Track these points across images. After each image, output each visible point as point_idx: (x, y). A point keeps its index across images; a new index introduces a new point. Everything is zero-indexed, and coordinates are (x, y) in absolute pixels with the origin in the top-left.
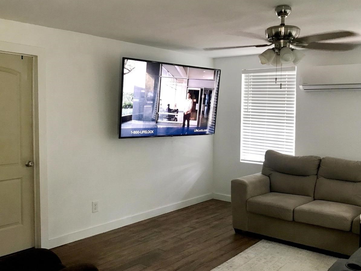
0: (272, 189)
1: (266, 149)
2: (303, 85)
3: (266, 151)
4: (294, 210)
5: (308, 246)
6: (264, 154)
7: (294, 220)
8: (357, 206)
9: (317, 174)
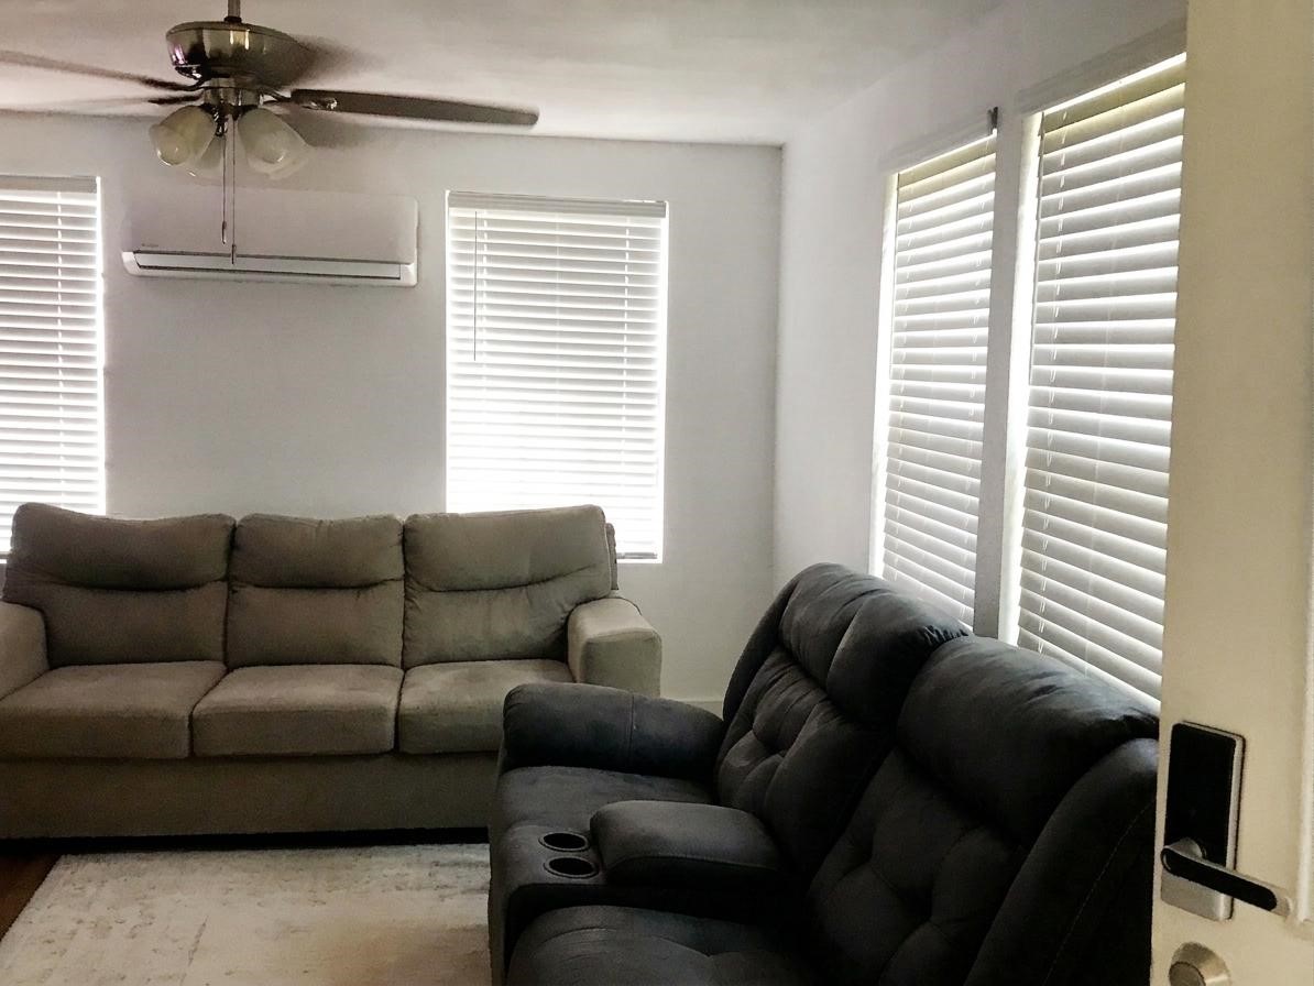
0: (60, 654)
1: (13, 503)
2: (135, 253)
3: (14, 510)
4: (191, 716)
5: (276, 834)
6: (9, 522)
7: (192, 753)
8: (372, 664)
9: (227, 579)
